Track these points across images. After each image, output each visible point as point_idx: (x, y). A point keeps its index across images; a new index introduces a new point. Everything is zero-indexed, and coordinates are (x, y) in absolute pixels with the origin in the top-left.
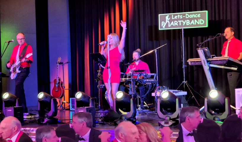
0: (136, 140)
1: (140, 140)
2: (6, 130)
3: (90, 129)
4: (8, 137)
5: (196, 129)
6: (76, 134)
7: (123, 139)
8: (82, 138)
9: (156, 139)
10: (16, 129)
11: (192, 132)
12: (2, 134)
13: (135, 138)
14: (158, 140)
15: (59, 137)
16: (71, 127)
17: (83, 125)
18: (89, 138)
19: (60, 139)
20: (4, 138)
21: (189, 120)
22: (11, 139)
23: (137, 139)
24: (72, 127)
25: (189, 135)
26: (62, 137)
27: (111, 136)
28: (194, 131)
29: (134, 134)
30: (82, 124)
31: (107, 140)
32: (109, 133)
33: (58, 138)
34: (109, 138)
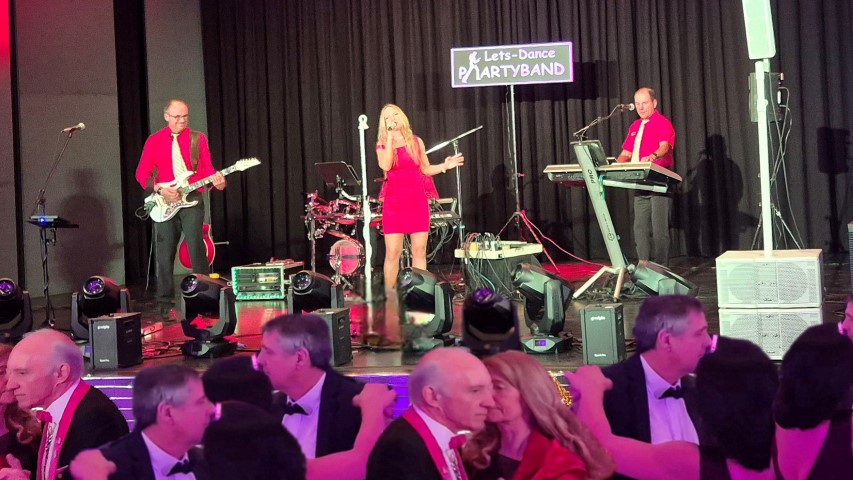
0: (485, 411)
1: (499, 412)
2: (31, 378)
3: (325, 375)
4: (36, 401)
5: (692, 375)
6: (276, 392)
7: (438, 409)
8: (296, 405)
9: (554, 410)
10: (65, 375)
11: (679, 384)
12: (16, 392)
13: (481, 405)
14: (560, 413)
15: (214, 401)
16: (256, 367)
17: (300, 359)
18: (318, 404)
19: (218, 408)
20: (23, 404)
21: (667, 341)
22: (47, 411)
23: (488, 408)
24: (260, 366)
25: (669, 393)
26: (225, 402)
27: (396, 400)
28: (684, 380)
29: (475, 391)
30: (296, 358)
31: (381, 411)
32: (390, 388)
33: (212, 405)
34: (391, 406)
